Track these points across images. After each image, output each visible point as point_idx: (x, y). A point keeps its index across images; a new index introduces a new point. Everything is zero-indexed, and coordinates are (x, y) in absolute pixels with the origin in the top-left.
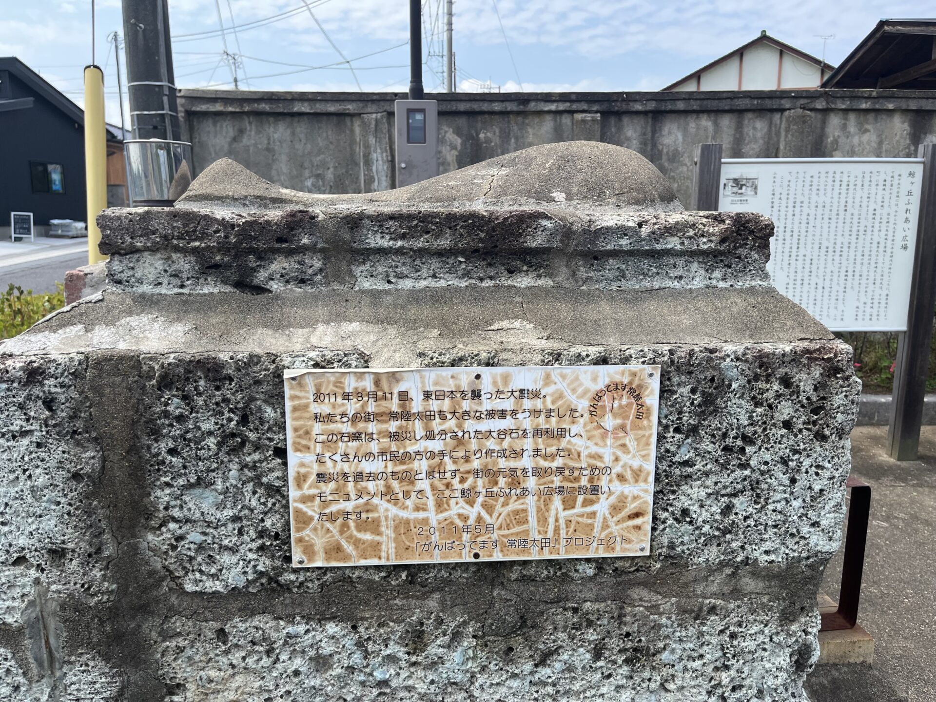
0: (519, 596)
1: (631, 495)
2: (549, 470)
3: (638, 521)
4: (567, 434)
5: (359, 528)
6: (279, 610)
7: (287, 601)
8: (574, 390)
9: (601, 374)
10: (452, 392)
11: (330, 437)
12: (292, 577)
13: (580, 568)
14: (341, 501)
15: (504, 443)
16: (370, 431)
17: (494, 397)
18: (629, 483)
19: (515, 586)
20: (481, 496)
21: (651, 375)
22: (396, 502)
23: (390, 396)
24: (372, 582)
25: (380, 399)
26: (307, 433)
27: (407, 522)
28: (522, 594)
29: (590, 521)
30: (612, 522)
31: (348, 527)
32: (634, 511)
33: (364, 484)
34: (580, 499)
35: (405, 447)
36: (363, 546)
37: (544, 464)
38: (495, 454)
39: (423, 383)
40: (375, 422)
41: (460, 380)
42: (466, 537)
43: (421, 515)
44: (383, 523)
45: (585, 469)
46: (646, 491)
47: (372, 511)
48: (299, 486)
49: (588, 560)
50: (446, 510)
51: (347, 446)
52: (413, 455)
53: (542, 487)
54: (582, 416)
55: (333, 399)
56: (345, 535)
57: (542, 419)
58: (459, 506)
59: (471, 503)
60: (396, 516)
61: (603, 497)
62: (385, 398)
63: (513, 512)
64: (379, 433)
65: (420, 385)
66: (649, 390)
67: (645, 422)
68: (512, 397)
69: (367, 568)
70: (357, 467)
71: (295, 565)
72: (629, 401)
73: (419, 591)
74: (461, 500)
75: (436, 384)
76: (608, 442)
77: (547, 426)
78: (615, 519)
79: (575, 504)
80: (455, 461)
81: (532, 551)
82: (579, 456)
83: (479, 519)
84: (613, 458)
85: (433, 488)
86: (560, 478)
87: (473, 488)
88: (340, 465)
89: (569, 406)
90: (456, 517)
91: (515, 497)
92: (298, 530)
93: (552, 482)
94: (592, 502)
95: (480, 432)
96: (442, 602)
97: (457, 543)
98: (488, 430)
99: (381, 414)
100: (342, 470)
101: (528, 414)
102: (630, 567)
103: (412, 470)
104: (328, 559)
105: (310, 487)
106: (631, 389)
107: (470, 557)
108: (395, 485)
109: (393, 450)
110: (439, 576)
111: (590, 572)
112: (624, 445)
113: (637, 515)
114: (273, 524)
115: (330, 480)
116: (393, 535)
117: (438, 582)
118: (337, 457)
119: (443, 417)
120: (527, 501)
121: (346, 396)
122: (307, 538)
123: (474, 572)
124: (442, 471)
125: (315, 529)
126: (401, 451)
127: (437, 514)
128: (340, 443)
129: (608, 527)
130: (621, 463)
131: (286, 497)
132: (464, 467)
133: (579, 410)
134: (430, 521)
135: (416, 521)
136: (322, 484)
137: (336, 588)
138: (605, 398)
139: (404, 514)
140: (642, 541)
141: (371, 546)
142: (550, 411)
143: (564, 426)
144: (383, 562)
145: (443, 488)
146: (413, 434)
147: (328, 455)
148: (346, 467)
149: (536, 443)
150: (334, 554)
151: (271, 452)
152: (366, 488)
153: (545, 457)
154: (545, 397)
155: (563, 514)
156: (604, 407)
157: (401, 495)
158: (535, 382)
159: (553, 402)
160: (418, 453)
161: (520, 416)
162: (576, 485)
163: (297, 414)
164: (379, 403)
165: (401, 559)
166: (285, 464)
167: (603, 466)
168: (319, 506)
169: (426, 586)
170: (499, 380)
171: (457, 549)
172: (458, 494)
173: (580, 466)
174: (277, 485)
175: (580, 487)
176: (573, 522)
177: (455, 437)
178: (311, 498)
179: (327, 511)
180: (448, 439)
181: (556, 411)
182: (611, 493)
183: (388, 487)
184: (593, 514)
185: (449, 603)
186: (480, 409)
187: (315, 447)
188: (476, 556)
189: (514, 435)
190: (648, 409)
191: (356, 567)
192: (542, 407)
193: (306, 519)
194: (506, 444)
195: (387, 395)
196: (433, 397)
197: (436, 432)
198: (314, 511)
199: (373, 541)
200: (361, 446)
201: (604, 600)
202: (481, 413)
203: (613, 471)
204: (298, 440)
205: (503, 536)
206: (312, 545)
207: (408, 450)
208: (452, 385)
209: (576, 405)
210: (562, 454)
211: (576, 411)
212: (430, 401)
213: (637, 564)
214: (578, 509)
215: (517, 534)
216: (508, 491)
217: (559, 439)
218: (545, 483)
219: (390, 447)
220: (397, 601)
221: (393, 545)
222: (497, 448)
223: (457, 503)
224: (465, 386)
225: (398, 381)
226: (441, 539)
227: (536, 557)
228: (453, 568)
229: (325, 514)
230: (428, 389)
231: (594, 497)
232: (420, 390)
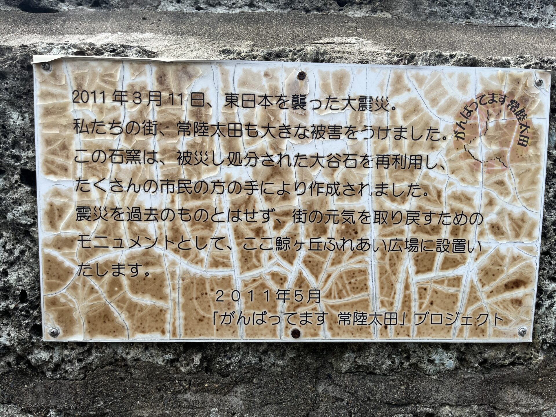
0: (352, 394)
1: (509, 255)
2: (398, 216)
3: (518, 293)
4: (424, 164)
5: (135, 289)
6: (29, 400)
7: (39, 389)
8: (434, 101)
9: (472, 79)
10: (265, 97)
11: (96, 155)
12: (44, 355)
13: (436, 357)
14: (111, 248)
15: (336, 174)
16: (151, 148)
17: (324, 106)
18: (508, 238)
19: (347, 380)
20: (303, 249)
21: (539, 84)
22: (186, 252)
23: (179, 98)
24: (153, 366)
25: (165, 103)
26: (64, 147)
27: (202, 282)
28: (356, 391)
29: (452, 290)
30: (482, 292)
31: (120, 287)
32: (514, 278)
33: (142, 224)
34: (440, 258)
35: (199, 174)
36: (140, 314)
37: (390, 205)
38: (324, 190)
39: (225, 81)
40: (158, 136)
41: (277, 79)
42: (282, 306)
43: (221, 272)
44: (168, 282)
45: (447, 215)
46: (530, 250)
47: (153, 264)
48: (53, 224)
49: (446, 347)
50: (256, 267)
51: (119, 169)
52: (211, 186)
53: (387, 240)
54: (444, 138)
55: (100, 100)
56: (116, 297)
57: (389, 141)
58: (272, 261)
59: (290, 258)
60: (186, 272)
61: (470, 257)
62: (172, 102)
63: (347, 273)
64: (164, 152)
65: (221, 85)
66: (536, 105)
67: (531, 151)
68: (348, 108)
69: (147, 346)
70: (133, 200)
71: (46, 338)
72: (510, 119)
73: (217, 382)
74: (276, 254)
75: (243, 83)
76: (480, 177)
77: (396, 152)
78: (487, 288)
79: (432, 264)
80: (268, 196)
81: (372, 330)
82: (439, 196)
83: (301, 281)
84: (485, 201)
85: (238, 234)
86: (413, 226)
87: (292, 237)
88: (109, 196)
89: (427, 124)
90: (269, 277)
91: (349, 253)
92: (51, 287)
93: (402, 232)
94: (455, 263)
95: (304, 157)
96: (249, 398)
97: (269, 314)
98: (313, 153)
99: (167, 125)
100: (112, 203)
101: (369, 133)
102: (505, 358)
103: (209, 207)
104: (91, 331)
105: (67, 227)
106: (512, 102)
107: (287, 335)
108: (186, 228)
109: (182, 177)
110: (245, 361)
111: (450, 364)
112: (501, 183)
113: (517, 284)
114: (19, 280)
115: (95, 217)
116: (182, 300)
117: (243, 370)
118: (106, 185)
119: (253, 134)
120: (367, 259)
121: (119, 97)
122: (63, 300)
123: (292, 359)
124: (250, 210)
125: (74, 287)
126: (194, 180)
127: (242, 273)
128: (110, 165)
129: (476, 299)
130: (497, 209)
131: (35, 241)
132: (281, 207)
133: (441, 130)
134: (233, 282)
135: (214, 281)
136: (84, 222)
137: (104, 374)
138: (477, 113)
139: (197, 270)
140: (522, 321)
141: (151, 315)
142: (400, 130)
143: (419, 153)
144: (167, 338)
145: (251, 235)
146: (210, 156)
147: (92, 180)
148: (118, 199)
149: (381, 176)
150: (99, 323)
151: (17, 177)
152: (145, 231)
153: (393, 197)
154: (394, 109)
155: (416, 279)
156: (474, 126)
157: (193, 243)
158: (381, 86)
159: (405, 117)
160: (217, 183)
161: (360, 136)
162: (434, 238)
163: (50, 119)
164: (164, 107)
165: (192, 334)
166: (34, 193)
167: (472, 211)
168: (80, 255)
169: (227, 376)
170: (331, 81)
171: (269, 323)
172: (271, 244)
173: (439, 211)
174: (24, 222)
175: (439, 240)
176: (429, 291)
177: (268, 163)
178: (69, 242)
179: (91, 261)
180: (259, 165)
181: (409, 130)
182: (481, 251)
183: (176, 231)
184: (457, 281)
185: (258, 400)
186: (304, 124)
187: (75, 168)
188: (296, 334)
189: (350, 163)
190: (535, 133)
191: (131, 345)
192: (390, 124)
193: (62, 272)
194: (338, 176)
195: (176, 97)
196: (240, 103)
197: (243, 154)
198: (73, 260)
199: (154, 307)
200: (138, 169)
201: (468, 404)
202: (306, 129)
203: (486, 220)
204: (51, 157)
205: (332, 307)
206: (70, 311)
207: (204, 177)
208: (266, 87)
209: (437, 123)
210: (416, 192)
211: (435, 131)
212: (235, 109)
213: (513, 354)
214: (436, 273)
215: (352, 305)
216: (340, 243)
217: (412, 171)
218: (392, 234)
219: (178, 172)
220: (188, 396)
221: (182, 314)
222: (326, 180)
223: (270, 258)
224: (284, 89)
225: (190, 77)
226: (247, 308)
227: (377, 338)
228: (265, 352)
229: (88, 266)
230: (231, 91)
231: (458, 256)
232: (221, 92)
